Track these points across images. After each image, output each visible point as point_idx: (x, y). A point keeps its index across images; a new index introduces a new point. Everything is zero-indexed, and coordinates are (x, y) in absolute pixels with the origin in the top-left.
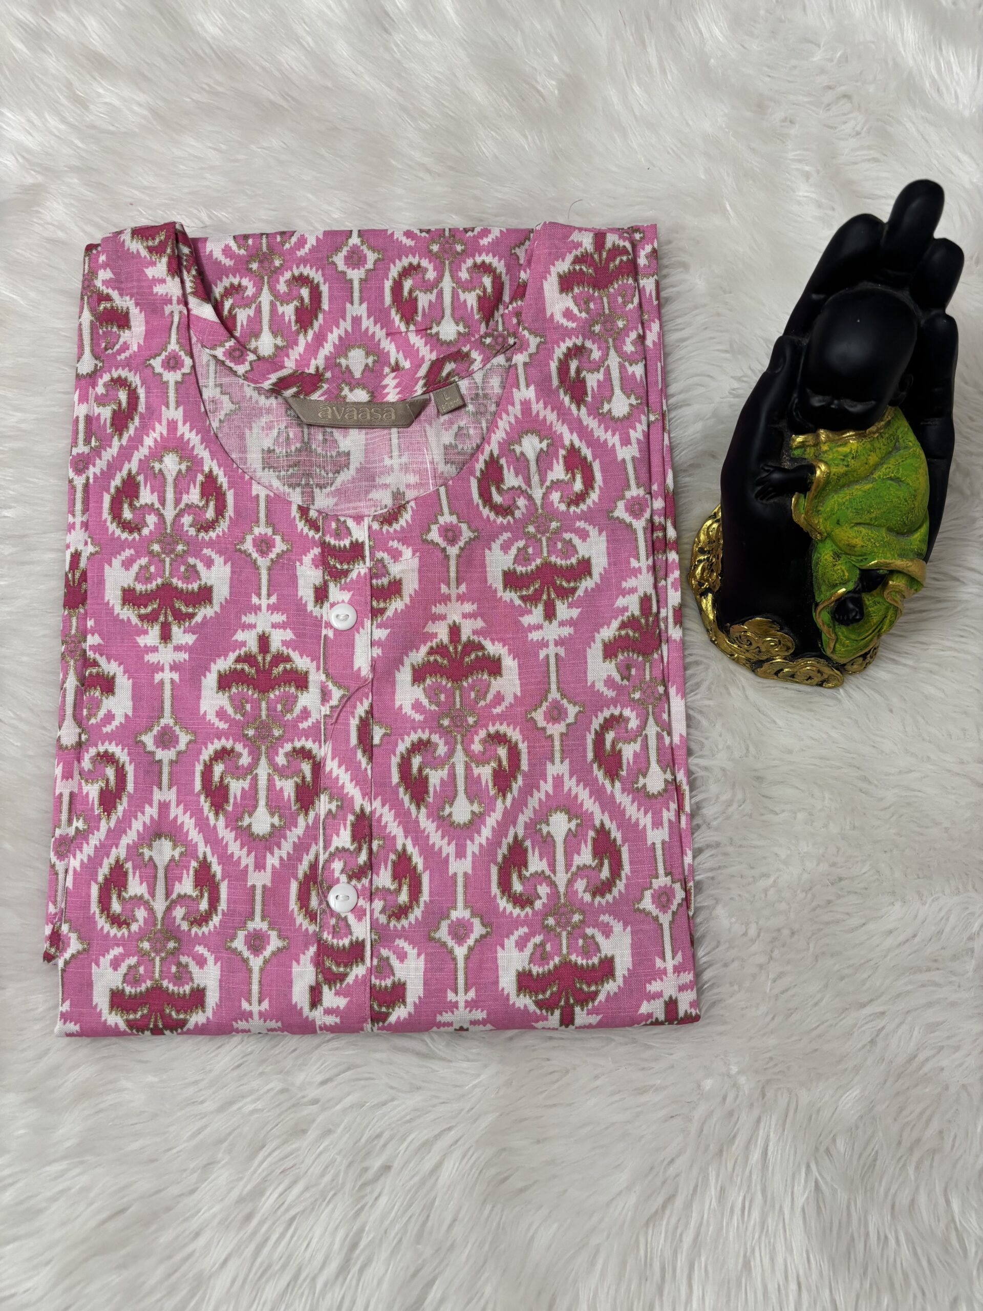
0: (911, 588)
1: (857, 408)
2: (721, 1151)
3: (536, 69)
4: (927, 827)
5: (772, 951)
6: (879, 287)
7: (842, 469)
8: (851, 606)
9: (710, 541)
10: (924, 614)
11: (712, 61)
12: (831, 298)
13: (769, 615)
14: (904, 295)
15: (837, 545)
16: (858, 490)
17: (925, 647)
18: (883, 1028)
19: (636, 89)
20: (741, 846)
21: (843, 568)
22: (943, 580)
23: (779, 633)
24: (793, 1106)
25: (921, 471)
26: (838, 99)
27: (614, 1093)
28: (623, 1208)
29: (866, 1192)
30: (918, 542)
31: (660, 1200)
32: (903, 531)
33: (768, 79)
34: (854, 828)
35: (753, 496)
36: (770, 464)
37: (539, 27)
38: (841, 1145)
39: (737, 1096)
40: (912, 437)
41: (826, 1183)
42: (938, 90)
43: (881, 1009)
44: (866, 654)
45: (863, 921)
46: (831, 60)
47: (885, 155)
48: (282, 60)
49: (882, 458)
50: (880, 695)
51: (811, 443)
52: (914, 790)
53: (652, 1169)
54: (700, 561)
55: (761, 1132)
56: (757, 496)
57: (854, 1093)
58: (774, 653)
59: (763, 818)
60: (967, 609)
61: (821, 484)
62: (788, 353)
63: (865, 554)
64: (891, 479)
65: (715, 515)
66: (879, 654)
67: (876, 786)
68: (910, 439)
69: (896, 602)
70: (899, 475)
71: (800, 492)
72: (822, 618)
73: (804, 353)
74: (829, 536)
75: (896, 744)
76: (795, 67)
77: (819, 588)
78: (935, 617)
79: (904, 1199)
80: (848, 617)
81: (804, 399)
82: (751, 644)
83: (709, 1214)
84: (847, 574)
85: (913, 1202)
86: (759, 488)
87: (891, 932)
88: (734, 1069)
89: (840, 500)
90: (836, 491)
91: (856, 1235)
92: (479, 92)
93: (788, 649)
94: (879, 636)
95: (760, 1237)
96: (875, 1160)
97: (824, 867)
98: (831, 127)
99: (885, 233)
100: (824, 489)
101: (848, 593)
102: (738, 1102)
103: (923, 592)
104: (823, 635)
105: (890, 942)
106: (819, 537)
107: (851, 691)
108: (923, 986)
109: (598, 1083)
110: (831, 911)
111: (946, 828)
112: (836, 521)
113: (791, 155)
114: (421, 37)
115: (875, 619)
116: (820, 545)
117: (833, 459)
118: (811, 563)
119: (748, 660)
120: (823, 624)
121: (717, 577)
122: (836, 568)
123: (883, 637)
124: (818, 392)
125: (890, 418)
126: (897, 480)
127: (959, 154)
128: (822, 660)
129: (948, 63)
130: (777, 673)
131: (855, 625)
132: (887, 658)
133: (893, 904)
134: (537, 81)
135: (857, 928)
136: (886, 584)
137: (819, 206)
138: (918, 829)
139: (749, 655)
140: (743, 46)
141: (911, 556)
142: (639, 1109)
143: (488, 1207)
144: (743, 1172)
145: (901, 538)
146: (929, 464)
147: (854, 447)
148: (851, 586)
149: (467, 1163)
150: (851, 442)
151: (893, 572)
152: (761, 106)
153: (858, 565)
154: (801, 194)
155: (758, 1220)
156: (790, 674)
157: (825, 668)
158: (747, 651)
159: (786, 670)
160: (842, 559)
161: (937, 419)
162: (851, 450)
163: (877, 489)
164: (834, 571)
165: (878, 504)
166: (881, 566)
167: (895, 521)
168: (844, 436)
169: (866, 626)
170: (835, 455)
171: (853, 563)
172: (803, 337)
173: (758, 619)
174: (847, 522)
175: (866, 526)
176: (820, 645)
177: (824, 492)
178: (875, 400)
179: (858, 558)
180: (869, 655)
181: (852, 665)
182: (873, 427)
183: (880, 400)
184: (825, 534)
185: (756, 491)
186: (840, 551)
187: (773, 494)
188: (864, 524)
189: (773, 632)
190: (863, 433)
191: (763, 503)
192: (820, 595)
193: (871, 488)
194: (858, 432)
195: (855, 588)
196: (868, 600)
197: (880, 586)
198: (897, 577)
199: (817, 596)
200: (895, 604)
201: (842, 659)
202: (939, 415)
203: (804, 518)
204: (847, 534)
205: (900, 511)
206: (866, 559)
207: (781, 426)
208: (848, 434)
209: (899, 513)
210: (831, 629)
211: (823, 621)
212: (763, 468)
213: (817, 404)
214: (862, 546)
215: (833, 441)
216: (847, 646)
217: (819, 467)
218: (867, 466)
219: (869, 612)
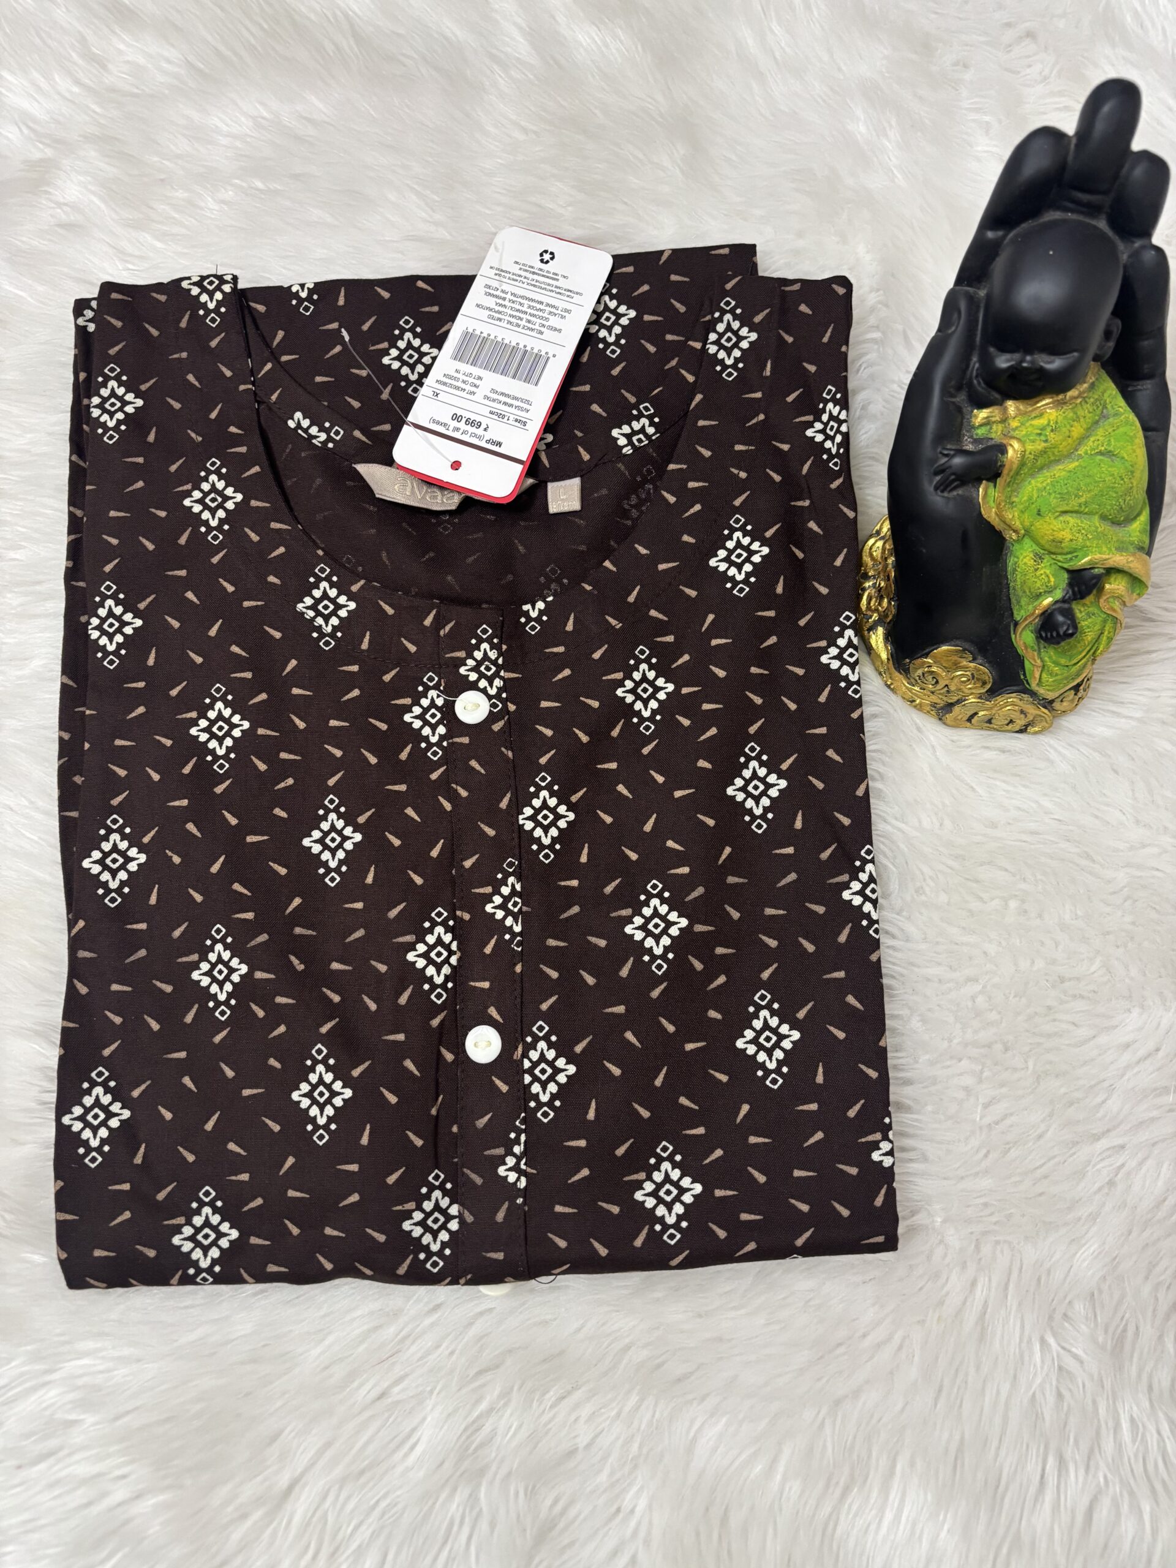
0: (1133, 592)
1: (1054, 364)
7: (1040, 446)
8: (1060, 618)
12: (1011, 235)
13: (958, 642)
15: (1038, 544)
16: (1060, 471)
18: (1123, 1165)
21: (1048, 572)
23: (972, 665)
24: (1016, 1264)
25: (1137, 441)
30: (1138, 534)
32: (1120, 520)
35: (932, 489)
36: (949, 446)
40: (1121, 402)
43: (1120, 1141)
44: (1079, 685)
45: (1094, 1032)
49: (1088, 429)
51: (998, 418)
52: (1150, 869)
56: (936, 488)
57: (1092, 1248)
61: (1015, 466)
62: (963, 305)
63: (1075, 550)
64: (1101, 453)
67: (1101, 864)
68: (1120, 405)
69: (1114, 610)
70: (1111, 448)
71: (988, 480)
72: (1024, 639)
73: (982, 305)
74: (1028, 533)
75: (1123, 813)
77: (1018, 602)
80: (1058, 634)
81: (986, 361)
84: (1052, 579)
86: (938, 478)
87: (1128, 1045)
89: (1039, 485)
90: (1032, 476)
93: (984, 683)
99: (1072, 146)
100: (1017, 473)
101: (1056, 602)
104: (1026, 663)
105: (1127, 1057)
112: (1035, 511)
115: (1090, 636)
116: (1017, 546)
117: (1027, 435)
118: (1006, 572)
120: (1026, 647)
121: (889, 603)
122: (1038, 573)
125: (1093, 379)
126: (1109, 454)
128: (1025, 696)
131: (1066, 644)
132: (1102, 692)
133: (1129, 1010)
135: (1087, 1040)
136: (1101, 589)
141: (1131, 549)
145: (1117, 529)
146: (1146, 437)
147: (1053, 417)
148: (1059, 594)
151: (1111, 571)
153: (1066, 566)
156: (987, 718)
157: (1029, 706)
158: (933, 693)
159: (981, 713)
160: (1045, 561)
161: (1148, 382)
162: (1049, 421)
163: (1085, 468)
164: (1036, 577)
165: (1087, 485)
166: (1096, 563)
167: (1110, 506)
168: (1039, 405)
169: (1079, 645)
170: (1029, 429)
171: (1060, 564)
172: (979, 289)
173: (944, 648)
174: (1050, 511)
175: (1074, 515)
176: (1022, 677)
177: (1018, 477)
178: (1075, 351)
179: (1064, 557)
180: (1081, 688)
181: (1062, 701)
182: (1073, 390)
183: (1083, 351)
184: (1023, 532)
185: (935, 483)
186: (1042, 551)
187: (956, 484)
188: (1072, 512)
189: (964, 663)
190: (1062, 399)
191: (943, 497)
192: (1020, 611)
193: (1077, 466)
194: (1055, 399)
195: (1064, 597)
196: (1081, 612)
197: (1095, 592)
198: (1115, 579)
199: (1015, 612)
200: (1114, 614)
201: (1050, 693)
202: (1150, 376)
203: (996, 513)
204: (1052, 526)
205: (1116, 493)
206: (1076, 557)
207: (958, 399)
208: (1044, 402)
209: (1114, 495)
210: (1036, 653)
211: (1025, 643)
212: (941, 453)
213: (1004, 365)
214: (1071, 540)
215: (1025, 413)
216: (1057, 675)
217: (1011, 445)
218: (1070, 440)
219: (1082, 627)
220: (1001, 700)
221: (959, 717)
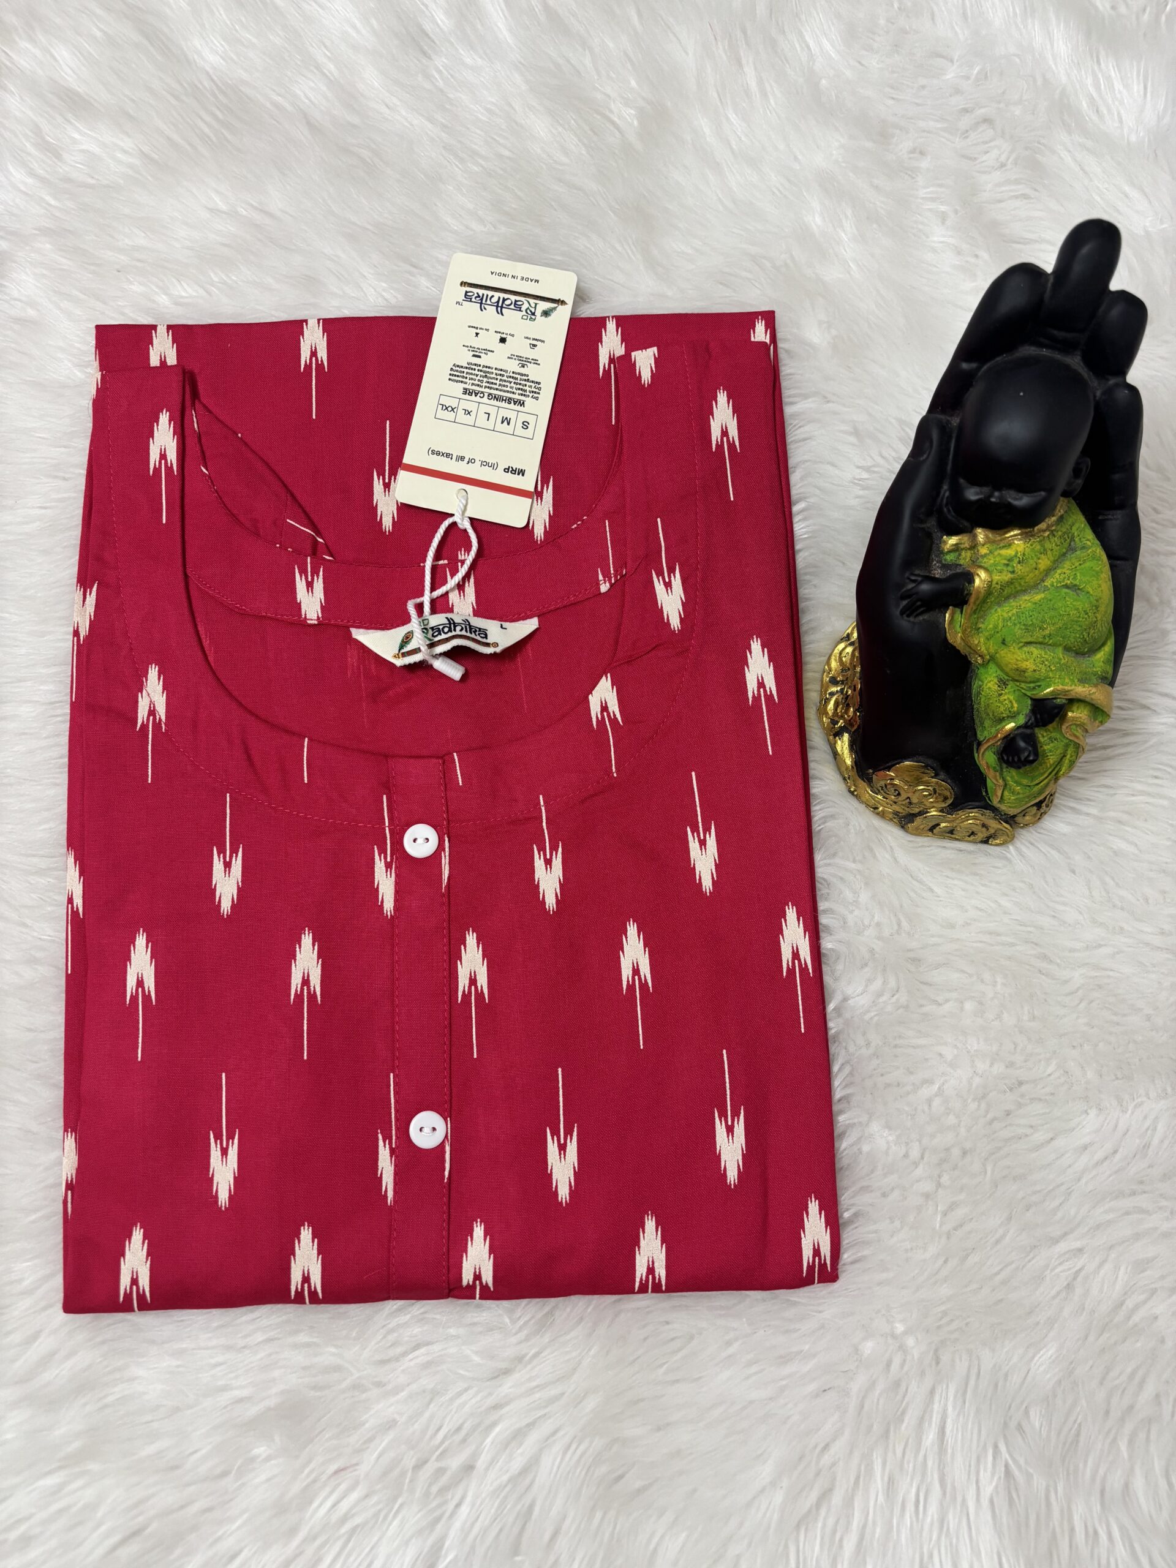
0: (1095, 720)
1: (1022, 501)
2: (887, 1432)
3: (609, 96)
4: (1125, 1015)
5: (940, 1177)
6: (1045, 352)
7: (1006, 577)
8: (1022, 744)
9: (844, 669)
10: (1109, 751)
11: (824, 81)
12: (985, 367)
13: (921, 758)
14: (1075, 362)
15: (1002, 670)
16: (1026, 602)
17: (1112, 791)
18: (1080, 1270)
19: (732, 117)
20: (896, 1046)
21: (1011, 698)
22: (1130, 709)
23: (934, 780)
24: (974, 1372)
25: (1103, 576)
26: (977, 124)
27: (750, 1364)
28: (767, 1509)
29: (1068, 1474)
30: (1101, 664)
31: (814, 1496)
32: (1083, 650)
33: (891, 102)
34: (1033, 1018)
35: (898, 613)
36: (917, 572)
37: (611, 45)
38: (1036, 1418)
39: (904, 1361)
40: (1089, 535)
41: (1019, 1467)
42: (1097, 111)
43: (1078, 1244)
44: (1041, 802)
45: (1050, 1135)
46: (968, 78)
47: (1036, 190)
48: (298, 92)
49: (1055, 562)
50: (1059, 851)
51: (967, 545)
52: (1106, 969)
53: (801, 1458)
54: (832, 694)
55: (936, 1406)
56: (902, 613)
57: (1049, 1352)
58: (928, 805)
59: (925, 1010)
60: (1162, 743)
61: (982, 596)
62: (935, 435)
63: (1038, 680)
64: (1067, 586)
65: (848, 636)
66: (1056, 801)
67: (1058, 965)
68: (1088, 537)
69: (1077, 737)
70: (1077, 582)
71: (955, 606)
72: (986, 759)
73: (954, 435)
74: (993, 659)
75: (1081, 913)
76: (923, 87)
77: (982, 724)
78: (1122, 754)
79: (1116, 1481)
80: (1019, 759)
81: (956, 491)
82: (899, 794)
83: (874, 1512)
84: (1016, 705)
85: (1127, 1486)
86: (905, 603)
87: (1085, 1148)
88: (900, 1328)
89: (1005, 615)
90: (999, 604)
91: (1058, 1530)
92: (540, 126)
93: (946, 798)
94: (1056, 779)
95: (939, 1538)
96: (1078, 1435)
97: (998, 1068)
98: (970, 159)
99: (1049, 285)
100: (984, 601)
101: (1018, 728)
102: (906, 1368)
103: (1108, 725)
104: (988, 781)
105: (1084, 1160)
106: (980, 660)
107: (1024, 849)
108: (1127, 1213)
109: (731, 1350)
110: (1011, 1125)
111: (1147, 1015)
112: (1000, 640)
113: (922, 193)
114: (468, 61)
115: (1052, 759)
116: (982, 670)
117: (995, 565)
118: (971, 694)
119: (896, 813)
120: (988, 767)
121: (854, 712)
122: (1002, 698)
123: (1061, 781)
124: (973, 483)
125: (1062, 512)
126: (1074, 588)
127: (1127, 189)
128: (987, 812)
129: (1108, 79)
130: (932, 829)
131: (1028, 768)
132: (1064, 806)
133: (1086, 1112)
134: (611, 111)
135: (1042, 1145)
136: (1064, 716)
137: (959, 253)
138: (1115, 1018)
139: (897, 808)
140: (860, 63)
141: (1094, 681)
142: (784, 1382)
143: (599, 1515)
144: (916, 1457)
145: (1081, 659)
146: (1112, 567)
147: (1021, 549)
148: (1021, 720)
149: (570, 1459)
150: (1016, 542)
151: (1072, 701)
152: (883, 134)
153: (1029, 694)
154: (935, 239)
155: (936, 1517)
156: (948, 830)
157: (991, 821)
158: (895, 803)
159: (943, 825)
160: (1009, 687)
161: (1119, 512)
162: (1017, 553)
163: (1050, 600)
164: (1000, 702)
165: (1051, 618)
166: (1059, 695)
167: (1073, 637)
168: (1007, 535)
169: (1040, 768)
170: (997, 559)
171: (1023, 691)
172: (952, 416)
173: (907, 763)
174: (1014, 641)
175: (1039, 646)
176: (984, 794)
177: (985, 605)
178: (1044, 490)
179: (1029, 685)
180: (1044, 804)
181: (1024, 815)
182: (1043, 523)
183: (1050, 491)
184: (988, 657)
185: (901, 607)
186: (1006, 678)
187: (922, 609)
188: (1036, 643)
189: (926, 778)
190: (1030, 532)
191: (909, 621)
192: (983, 732)
193: (1043, 599)
194: (1024, 530)
195: (1027, 723)
196: (1043, 737)
197: (1057, 719)
198: (1078, 707)
199: (979, 733)
200: (1076, 740)
201: (1012, 809)
202: (1121, 507)
203: (962, 638)
204: (1015, 656)
205: (1080, 626)
206: (1039, 686)
207: (928, 525)
208: (1012, 533)
209: (1079, 629)
210: (998, 774)
211: (987, 763)
212: (909, 578)
213: (973, 498)
214: (1035, 671)
215: (994, 542)
216: (1018, 793)
217: (978, 575)
218: (1037, 572)
219: (1044, 750)
220: (962, 814)
221: (922, 827)
